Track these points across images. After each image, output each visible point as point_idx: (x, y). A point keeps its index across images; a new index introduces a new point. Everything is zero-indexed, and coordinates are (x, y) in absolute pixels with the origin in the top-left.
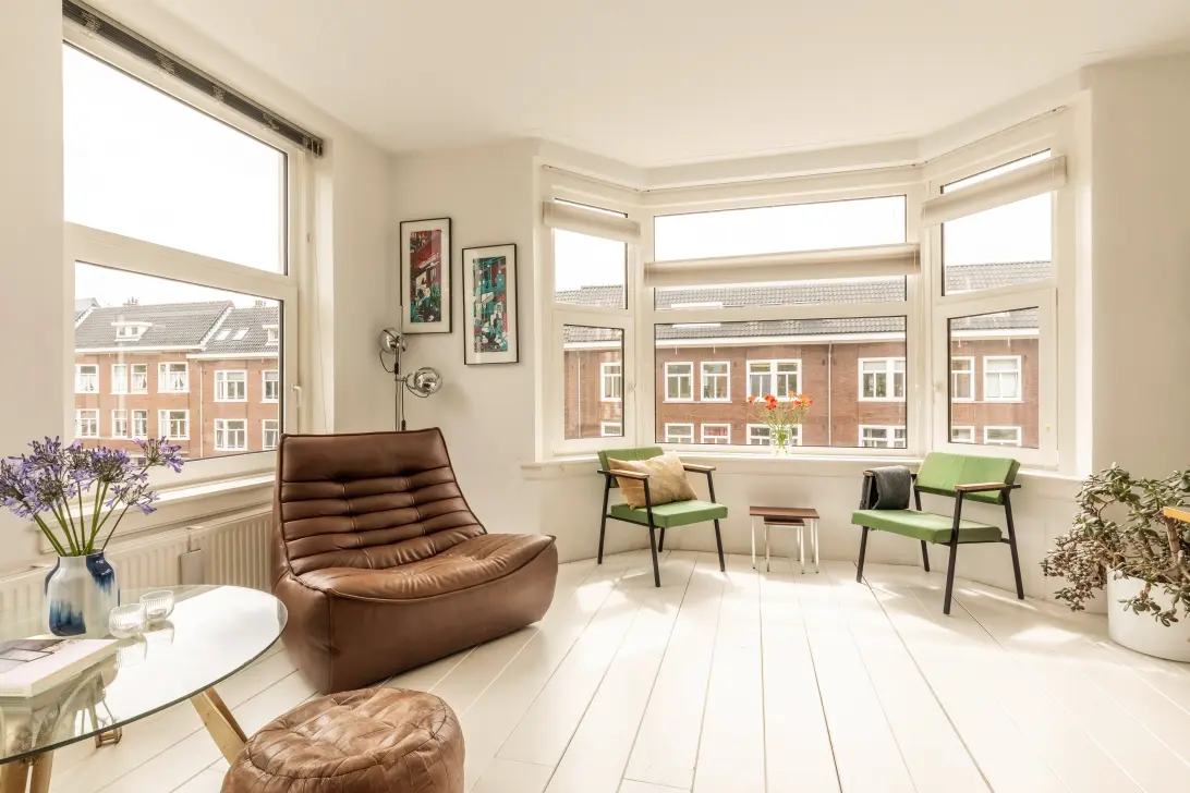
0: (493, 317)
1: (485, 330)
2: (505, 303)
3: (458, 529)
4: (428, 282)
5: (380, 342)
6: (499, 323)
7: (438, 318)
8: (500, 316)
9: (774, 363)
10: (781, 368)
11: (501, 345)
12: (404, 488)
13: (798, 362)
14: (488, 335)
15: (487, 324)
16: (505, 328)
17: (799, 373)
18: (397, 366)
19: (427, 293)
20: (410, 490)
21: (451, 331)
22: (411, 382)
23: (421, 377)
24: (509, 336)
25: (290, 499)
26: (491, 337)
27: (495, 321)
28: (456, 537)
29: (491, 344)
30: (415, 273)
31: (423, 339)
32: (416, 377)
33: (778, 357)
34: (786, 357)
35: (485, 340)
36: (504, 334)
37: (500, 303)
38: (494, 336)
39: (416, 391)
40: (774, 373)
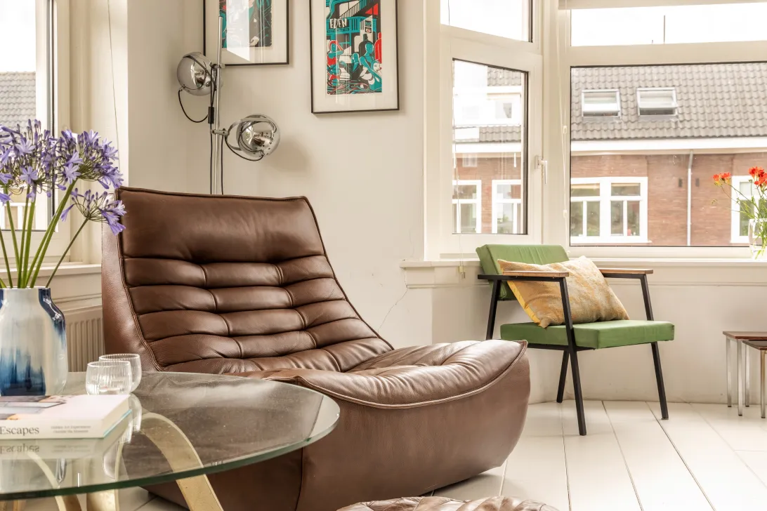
0: (358, 40)
1: (346, 59)
2: (378, 18)
3: (360, 342)
5: (177, 76)
6: (370, 49)
8: (370, 38)
9: (605, 183)
10: (618, 190)
11: (372, 83)
12: (276, 281)
13: (643, 181)
16: (377, 55)
17: (643, 199)
18: (212, 110)
20: (283, 285)
21: (288, 63)
22: (233, 140)
23: (249, 130)
24: (386, 69)
26: (355, 72)
27: (362, 46)
28: (363, 353)
32: (241, 130)
33: (611, 174)
34: (621, 175)
36: (376, 66)
37: (370, 19)
38: (359, 69)
39: (242, 153)
40: (605, 200)
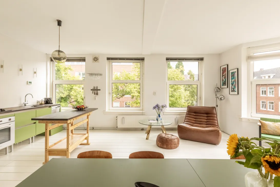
1: (233, 87)
3: (212, 125)
4: (224, 78)
7: (226, 85)
8: (235, 84)
11: (235, 91)
12: (205, 116)
14: (233, 88)
15: (233, 86)
16: (236, 87)
19: (224, 80)
21: (228, 87)
23: (220, 97)
24: (236, 89)
25: (188, 114)
29: (233, 91)
30: (223, 76)
31: (224, 89)
35: (233, 89)
37: (235, 82)
